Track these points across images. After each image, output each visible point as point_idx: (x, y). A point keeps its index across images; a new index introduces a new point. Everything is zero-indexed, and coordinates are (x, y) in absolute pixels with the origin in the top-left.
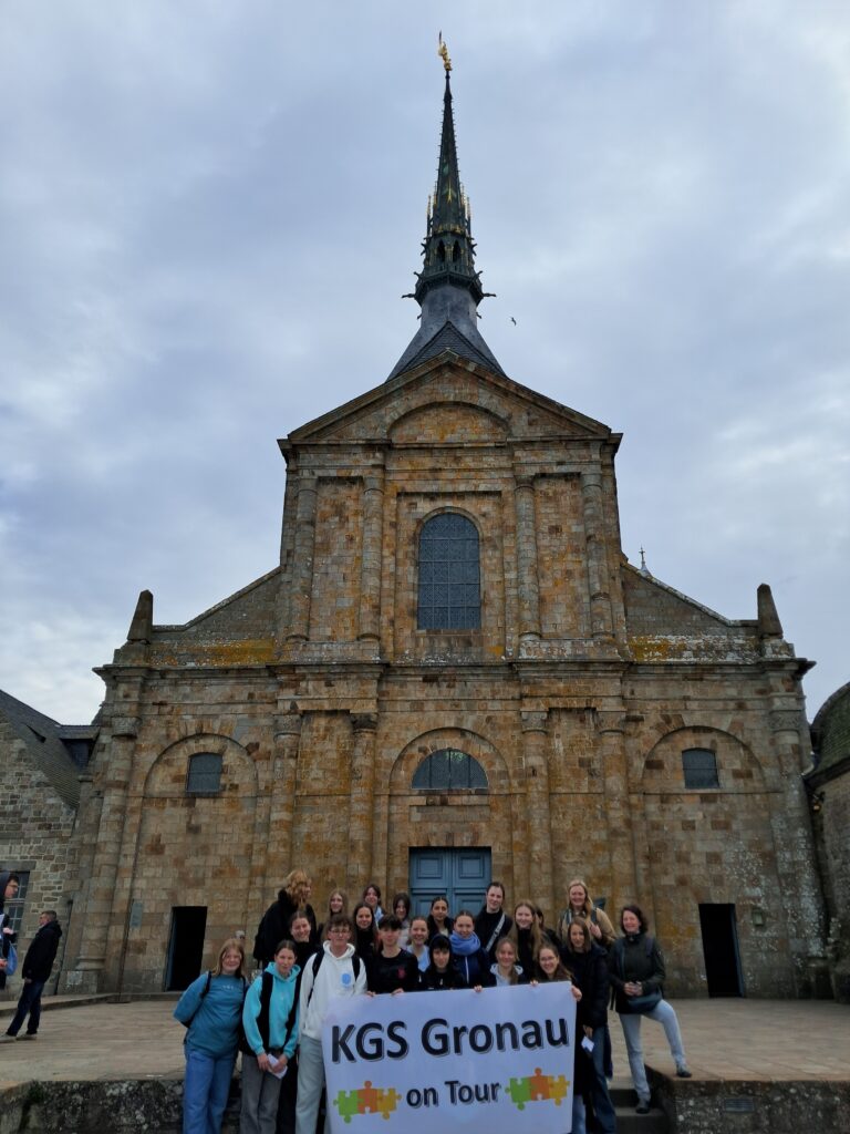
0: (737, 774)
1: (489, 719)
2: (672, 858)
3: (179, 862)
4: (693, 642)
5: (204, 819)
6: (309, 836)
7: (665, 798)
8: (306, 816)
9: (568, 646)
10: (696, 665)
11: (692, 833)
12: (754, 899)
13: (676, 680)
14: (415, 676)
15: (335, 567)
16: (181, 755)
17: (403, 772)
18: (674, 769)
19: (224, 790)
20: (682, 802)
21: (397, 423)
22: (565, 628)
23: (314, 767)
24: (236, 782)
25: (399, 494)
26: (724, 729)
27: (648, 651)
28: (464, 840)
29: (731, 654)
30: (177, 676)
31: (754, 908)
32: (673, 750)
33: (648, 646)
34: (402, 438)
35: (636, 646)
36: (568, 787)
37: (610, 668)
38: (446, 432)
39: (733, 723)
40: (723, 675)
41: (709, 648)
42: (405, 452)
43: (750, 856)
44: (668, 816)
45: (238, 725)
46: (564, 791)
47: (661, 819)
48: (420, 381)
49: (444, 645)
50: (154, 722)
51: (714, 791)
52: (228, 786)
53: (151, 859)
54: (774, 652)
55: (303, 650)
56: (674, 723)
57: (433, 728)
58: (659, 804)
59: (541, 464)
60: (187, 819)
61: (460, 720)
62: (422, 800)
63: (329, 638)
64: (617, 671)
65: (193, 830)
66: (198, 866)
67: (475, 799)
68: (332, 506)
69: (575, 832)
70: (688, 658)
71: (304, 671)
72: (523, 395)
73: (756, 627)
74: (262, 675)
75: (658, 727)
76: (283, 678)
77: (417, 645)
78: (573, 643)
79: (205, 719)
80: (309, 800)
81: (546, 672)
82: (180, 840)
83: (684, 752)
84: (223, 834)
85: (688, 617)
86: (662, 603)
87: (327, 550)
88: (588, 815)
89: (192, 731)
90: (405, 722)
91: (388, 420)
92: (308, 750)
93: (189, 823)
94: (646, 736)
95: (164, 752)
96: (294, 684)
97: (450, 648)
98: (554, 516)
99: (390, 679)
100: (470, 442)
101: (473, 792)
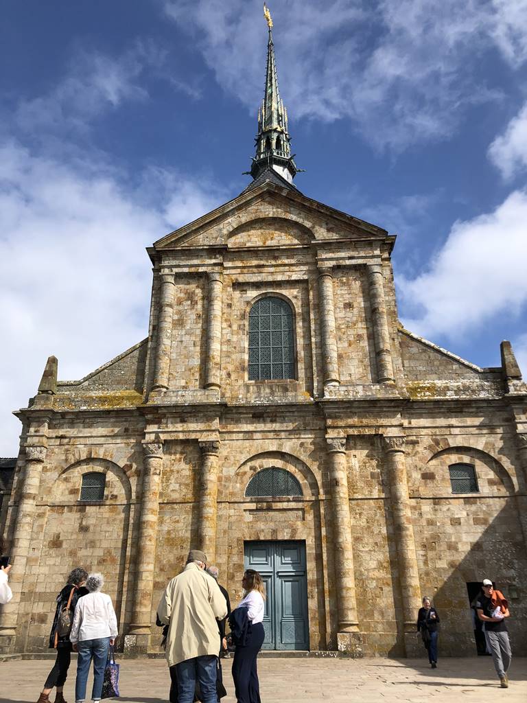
0: (491, 482)
1: (302, 444)
2: (444, 547)
3: (73, 553)
4: (453, 384)
5: (90, 522)
6: (169, 532)
7: (437, 500)
8: (166, 518)
9: (360, 389)
10: (457, 401)
11: (458, 527)
12: (509, 579)
13: (443, 413)
14: (247, 413)
15: (188, 337)
16: (76, 474)
17: (238, 485)
18: (443, 479)
19: (107, 499)
20: (450, 504)
21: (232, 234)
22: (358, 376)
23: (173, 481)
24: (115, 493)
25: (234, 284)
26: (480, 447)
27: (420, 392)
28: (285, 535)
29: (483, 393)
30: (74, 417)
31: (510, 585)
32: (441, 465)
33: (421, 388)
34: (235, 243)
35: (410, 388)
36: (363, 494)
37: (393, 404)
38: (266, 239)
39: (486, 443)
40: (478, 408)
41: (466, 389)
42: (237, 254)
43: (505, 545)
44: (440, 515)
45: (117, 452)
46: (360, 497)
47: (434, 517)
48: (248, 203)
49: (268, 391)
50: (56, 450)
51: (475, 495)
52: (110, 497)
53: (53, 552)
54: (516, 390)
55: (164, 396)
56: (442, 445)
57: (260, 452)
58: (432, 506)
59: (337, 259)
60: (80, 521)
61: (281, 445)
62: (253, 506)
63: (184, 387)
64: (398, 407)
65: (84, 529)
66: (87, 556)
67: (293, 505)
68: (185, 294)
69: (369, 527)
70: (450, 395)
71: (165, 411)
72: (322, 211)
73: (501, 373)
74: (135, 415)
75: (430, 448)
76: (149, 417)
77: (248, 392)
78: (364, 387)
79: (93, 447)
80: (169, 506)
81: (343, 408)
82: (74, 536)
83: (449, 466)
84: (106, 532)
85: (450, 367)
86: (429, 357)
87: (182, 324)
88: (378, 515)
89: (84, 456)
90: (239, 448)
91: (225, 232)
92: (168, 469)
93: (81, 524)
94: (421, 455)
95: (64, 472)
96: (157, 421)
97: (272, 393)
98: (348, 296)
99: (228, 416)
100: (284, 245)
101: (291, 499)
